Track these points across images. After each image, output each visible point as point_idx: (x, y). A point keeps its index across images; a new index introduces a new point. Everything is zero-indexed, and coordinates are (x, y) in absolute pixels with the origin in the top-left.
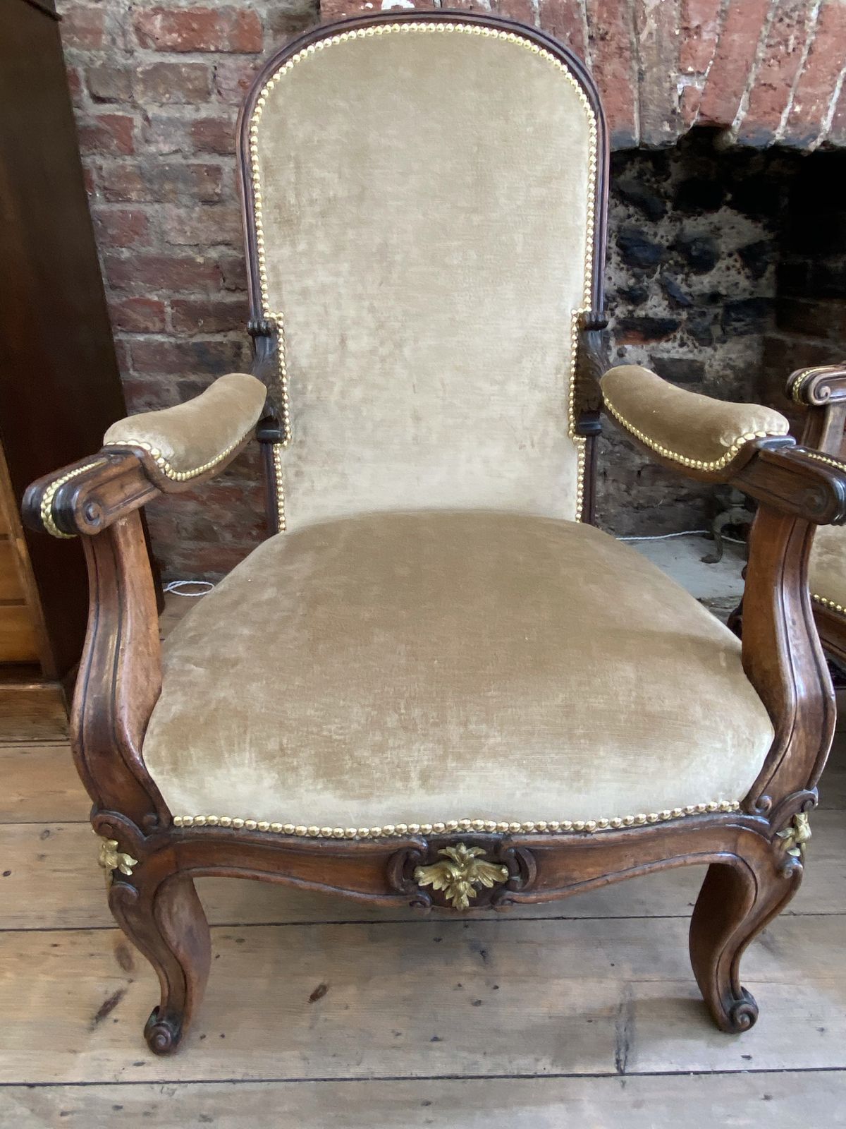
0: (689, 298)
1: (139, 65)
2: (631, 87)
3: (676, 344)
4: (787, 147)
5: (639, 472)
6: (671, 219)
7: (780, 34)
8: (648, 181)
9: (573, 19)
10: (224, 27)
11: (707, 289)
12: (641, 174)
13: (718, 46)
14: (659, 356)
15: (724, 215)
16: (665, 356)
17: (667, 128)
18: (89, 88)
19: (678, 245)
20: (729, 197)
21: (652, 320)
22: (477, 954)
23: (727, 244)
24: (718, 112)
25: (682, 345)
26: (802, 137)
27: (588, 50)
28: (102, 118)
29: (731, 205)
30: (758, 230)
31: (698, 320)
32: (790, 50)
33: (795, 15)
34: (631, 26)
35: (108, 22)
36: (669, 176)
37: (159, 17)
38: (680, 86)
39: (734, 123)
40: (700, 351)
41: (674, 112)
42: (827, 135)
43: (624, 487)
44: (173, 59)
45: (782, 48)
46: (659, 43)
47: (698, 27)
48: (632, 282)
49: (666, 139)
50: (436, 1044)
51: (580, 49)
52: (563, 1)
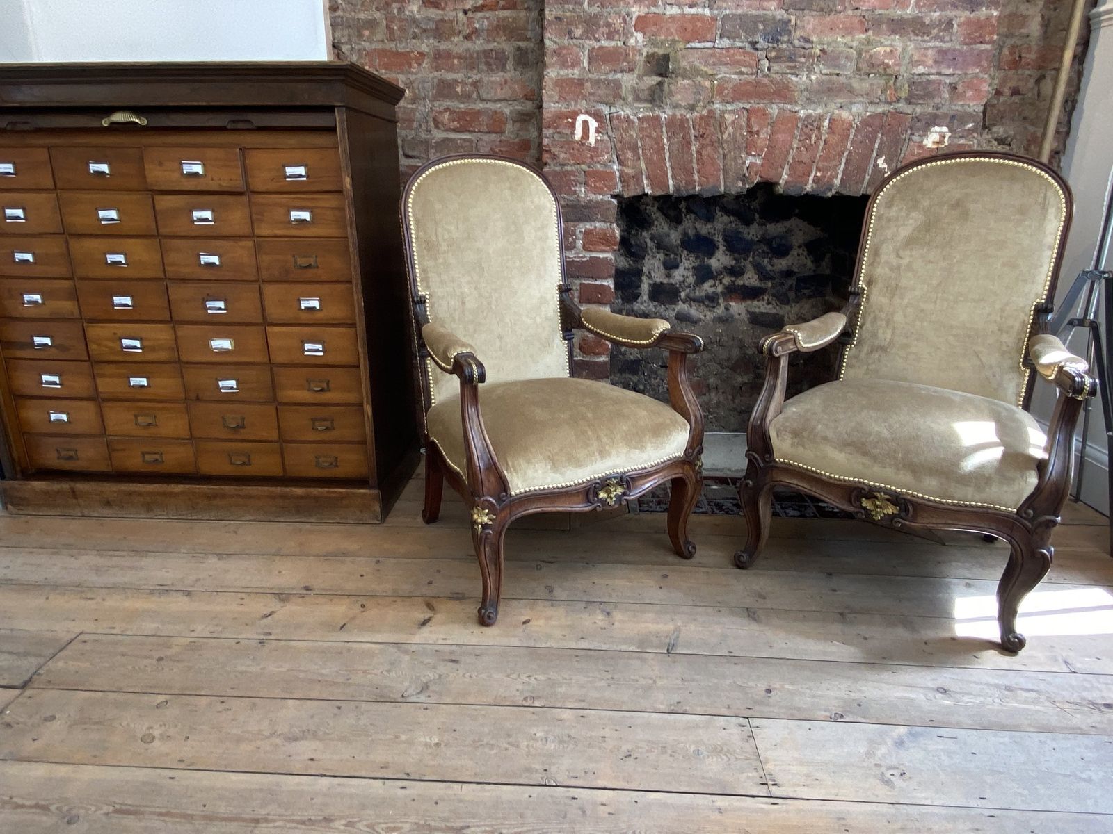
0: (772, 274)
1: (433, 139)
2: (719, 162)
3: (765, 303)
4: (814, 195)
5: (741, 388)
6: (759, 224)
7: (806, 134)
9: (684, 127)
10: (484, 119)
11: (785, 269)
13: (769, 140)
14: (753, 310)
15: (794, 223)
16: (757, 310)
17: (740, 184)
18: (403, 150)
19: (764, 240)
20: (797, 211)
21: (748, 287)
24: (770, 175)
25: (769, 303)
26: (822, 190)
27: (694, 142)
28: (407, 166)
29: (799, 216)
30: (818, 232)
31: (779, 288)
32: (813, 142)
33: (815, 124)
34: (719, 130)
35: (417, 115)
36: (757, 198)
37: (448, 113)
38: (747, 162)
39: (781, 182)
40: (781, 308)
41: (744, 175)
42: (838, 188)
43: (730, 397)
44: (453, 135)
45: (808, 142)
46: (735, 139)
47: (757, 131)
48: (733, 263)
49: (739, 190)
51: (689, 143)
52: (679, 117)
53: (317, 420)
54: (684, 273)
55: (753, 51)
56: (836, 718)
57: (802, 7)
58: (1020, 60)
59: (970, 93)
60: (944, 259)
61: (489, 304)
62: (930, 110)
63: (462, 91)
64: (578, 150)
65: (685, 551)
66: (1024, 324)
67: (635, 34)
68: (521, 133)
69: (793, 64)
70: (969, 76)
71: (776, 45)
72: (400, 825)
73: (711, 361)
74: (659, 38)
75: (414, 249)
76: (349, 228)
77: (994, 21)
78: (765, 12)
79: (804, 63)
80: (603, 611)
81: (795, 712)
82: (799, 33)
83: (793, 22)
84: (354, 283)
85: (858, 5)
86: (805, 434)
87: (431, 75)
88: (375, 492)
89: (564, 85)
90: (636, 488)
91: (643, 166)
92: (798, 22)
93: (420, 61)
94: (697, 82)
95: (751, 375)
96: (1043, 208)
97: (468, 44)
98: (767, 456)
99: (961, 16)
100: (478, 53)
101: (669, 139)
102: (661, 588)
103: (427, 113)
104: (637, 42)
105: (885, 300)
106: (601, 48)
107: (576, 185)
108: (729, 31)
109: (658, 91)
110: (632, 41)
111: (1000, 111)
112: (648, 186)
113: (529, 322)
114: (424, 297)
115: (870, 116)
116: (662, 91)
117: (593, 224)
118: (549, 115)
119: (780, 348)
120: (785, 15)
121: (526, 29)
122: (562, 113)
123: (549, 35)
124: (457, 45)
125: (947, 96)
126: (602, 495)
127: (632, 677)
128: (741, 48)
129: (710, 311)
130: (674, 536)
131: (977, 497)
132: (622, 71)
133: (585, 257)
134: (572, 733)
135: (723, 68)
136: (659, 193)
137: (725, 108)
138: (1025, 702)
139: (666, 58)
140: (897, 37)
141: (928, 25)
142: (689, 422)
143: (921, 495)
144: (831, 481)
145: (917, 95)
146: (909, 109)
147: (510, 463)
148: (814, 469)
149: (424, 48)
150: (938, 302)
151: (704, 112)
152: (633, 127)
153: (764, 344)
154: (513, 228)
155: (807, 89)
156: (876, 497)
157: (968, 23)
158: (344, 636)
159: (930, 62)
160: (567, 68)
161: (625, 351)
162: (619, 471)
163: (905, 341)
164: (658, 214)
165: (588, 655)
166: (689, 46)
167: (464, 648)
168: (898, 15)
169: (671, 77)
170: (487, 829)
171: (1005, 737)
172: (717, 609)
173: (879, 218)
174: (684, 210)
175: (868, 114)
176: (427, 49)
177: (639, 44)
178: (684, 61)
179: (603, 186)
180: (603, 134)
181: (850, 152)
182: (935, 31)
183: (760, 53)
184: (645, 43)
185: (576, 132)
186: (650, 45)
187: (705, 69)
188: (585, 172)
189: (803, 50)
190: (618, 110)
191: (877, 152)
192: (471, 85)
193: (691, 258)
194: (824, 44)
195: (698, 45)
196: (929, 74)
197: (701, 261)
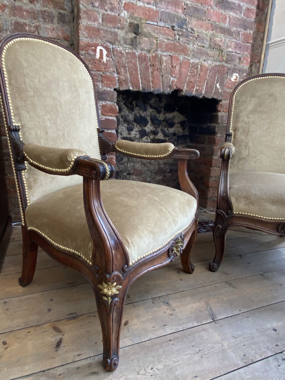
0: (169, 134)
2: (160, 78)
4: (196, 97)
5: (159, 181)
6: (163, 113)
7: (193, 70)
8: (158, 103)
9: (146, 60)
11: (173, 132)
12: (156, 101)
13: (179, 71)
17: (169, 89)
19: (165, 120)
21: (159, 139)
22: (166, 304)
23: (176, 121)
24: (180, 87)
26: (199, 95)
27: (150, 68)
30: (184, 118)
31: (171, 140)
32: (195, 74)
33: (196, 67)
34: (160, 64)
36: (162, 102)
38: (171, 79)
39: (184, 90)
41: (170, 85)
42: (204, 95)
45: (193, 74)
46: (166, 69)
47: (175, 66)
48: (154, 129)
49: (169, 92)
50: (166, 327)
51: (148, 67)
52: (143, 55)
54: (135, 133)
55: (172, 30)
57: (191, 15)
59: (245, 62)
62: (233, 66)
63: (29, 29)
64: (98, 64)
67: (124, 10)
69: (188, 39)
70: (245, 55)
71: (181, 29)
73: (147, 171)
74: (134, 16)
77: (251, 35)
78: (177, 13)
79: (192, 39)
82: (190, 26)
83: (188, 21)
85: (210, 19)
87: (10, 19)
89: (90, 30)
91: (128, 76)
92: (190, 21)
93: (4, 9)
94: (151, 40)
95: (163, 176)
98: (229, 211)
99: (242, 31)
100: (38, 11)
101: (140, 64)
104: (125, 15)
106: (108, 14)
107: (97, 82)
108: (164, 19)
109: (135, 41)
110: (122, 15)
112: (131, 86)
115: (214, 66)
116: (137, 41)
117: (106, 102)
118: (83, 44)
120: (185, 17)
121: (64, 4)
122: (89, 44)
123: (82, 2)
124: (25, 4)
125: (238, 61)
128: (168, 28)
132: (118, 28)
133: (103, 118)
135: (161, 36)
136: (135, 90)
137: (162, 54)
139: (138, 26)
140: (223, 35)
141: (232, 32)
145: (229, 60)
146: (226, 65)
149: (6, 2)
151: (154, 54)
152: (124, 57)
155: (193, 51)
157: (244, 34)
159: (233, 47)
160: (91, 21)
164: (124, 106)
166: (147, 22)
168: (223, 26)
169: (139, 36)
174: (134, 105)
175: (213, 65)
176: (7, 4)
177: (126, 17)
178: (146, 29)
179: (111, 84)
180: (110, 58)
181: (208, 80)
182: (234, 35)
183: (175, 32)
184: (128, 17)
185: (96, 54)
186: (130, 18)
187: (154, 34)
188: (101, 75)
189: (192, 34)
190: (117, 47)
191: (216, 81)
192: (34, 27)
193: (138, 127)
194: (198, 33)
195: (152, 23)
196: (232, 52)
197: (142, 128)
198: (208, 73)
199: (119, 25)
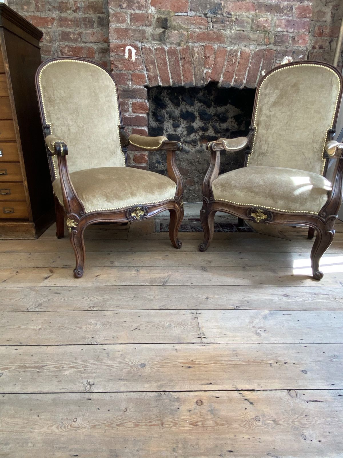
0: (221, 130)
2: (192, 71)
4: (235, 88)
6: (214, 107)
7: (230, 59)
8: (206, 96)
9: (176, 53)
10: (84, 51)
11: (225, 128)
12: (204, 94)
13: (214, 61)
15: (229, 106)
17: (202, 82)
19: (216, 115)
20: (230, 101)
21: (210, 136)
23: (230, 114)
24: (216, 78)
26: (238, 85)
27: (180, 61)
29: (231, 104)
30: (239, 111)
31: (223, 136)
32: (233, 62)
33: (234, 54)
34: (191, 56)
35: (52, 49)
36: (212, 95)
37: (67, 48)
38: (205, 71)
39: (220, 81)
41: (204, 77)
42: (245, 85)
45: (231, 62)
46: (199, 60)
47: (209, 56)
48: (203, 125)
49: (202, 85)
51: (178, 61)
52: (173, 49)
53: (3, 190)
54: (181, 130)
55: (205, 18)
56: (237, 308)
58: (323, 33)
59: (300, 41)
60: (289, 110)
61: (83, 130)
62: (284, 48)
63: (73, 37)
64: (127, 63)
65: (177, 246)
66: (323, 139)
67: (151, 7)
68: (102, 58)
69: (223, 25)
70: (300, 33)
71: (215, 16)
72: (10, 366)
73: (195, 170)
74: (162, 10)
75: (43, 101)
76: (9, 91)
77: (310, 7)
79: (228, 25)
80: (136, 270)
81: (219, 307)
82: (225, 10)
83: (223, 5)
84: (13, 119)
86: (227, 185)
87: (58, 29)
88: (32, 223)
90: (151, 212)
91: (158, 71)
92: (225, 4)
93: (53, 22)
94: (181, 32)
96: (331, 85)
97: (75, 15)
98: (211, 197)
99: (296, 5)
100: (80, 19)
101: (169, 59)
102: (164, 260)
103: (57, 48)
104: (152, 11)
105: (264, 132)
106: (135, 14)
107: (127, 81)
108: (194, 8)
109: (163, 36)
110: (150, 11)
111: (314, 56)
112: (160, 82)
113: (104, 141)
114: (48, 125)
115: (258, 51)
116: (165, 36)
117: (136, 99)
118: (113, 46)
119: (215, 147)
120: (219, 1)
121: (102, 8)
122: (118, 45)
123: (111, 6)
124: (69, 15)
125: (291, 42)
126: (133, 214)
127: (144, 296)
128: (200, 16)
129: (194, 147)
130: (172, 238)
131: (302, 208)
132: (146, 26)
133: (134, 116)
134: (110, 321)
135: (192, 26)
136: (166, 85)
137: (194, 45)
138: (322, 299)
139: (166, 20)
140: (269, 13)
141: (282, 8)
142: (176, 183)
143: (276, 209)
144: (238, 206)
145: (278, 41)
146: (274, 48)
147: (84, 197)
148: (231, 201)
149: (54, 16)
150: (287, 130)
151: (185, 47)
152: (152, 53)
153: (208, 144)
154: (93, 94)
155: (230, 37)
156: (257, 212)
157: (299, 8)
158: (4, 285)
159: (283, 26)
160: (120, 23)
161: (158, 166)
162: (141, 203)
163: (272, 150)
164: (169, 102)
165: (125, 288)
166: (176, 14)
167: (65, 287)
168: (269, 3)
169: (169, 30)
170: (56, 366)
171: (313, 313)
172: (189, 267)
173: (262, 94)
174: (180, 100)
175: (257, 50)
176: (55, 16)
177: (153, 13)
178: (174, 22)
179: (140, 81)
180: (138, 56)
181: (250, 68)
182: (285, 11)
183: (208, 19)
184: (156, 12)
185: (125, 54)
186: (158, 13)
187: (184, 26)
188: (131, 74)
189: (228, 18)
190: (145, 44)
191: (261, 68)
192: (77, 34)
193: (185, 123)
194: (237, 16)
195: (180, 14)
196: (283, 32)
197: (189, 124)
198: (250, 60)
199: (147, 22)
